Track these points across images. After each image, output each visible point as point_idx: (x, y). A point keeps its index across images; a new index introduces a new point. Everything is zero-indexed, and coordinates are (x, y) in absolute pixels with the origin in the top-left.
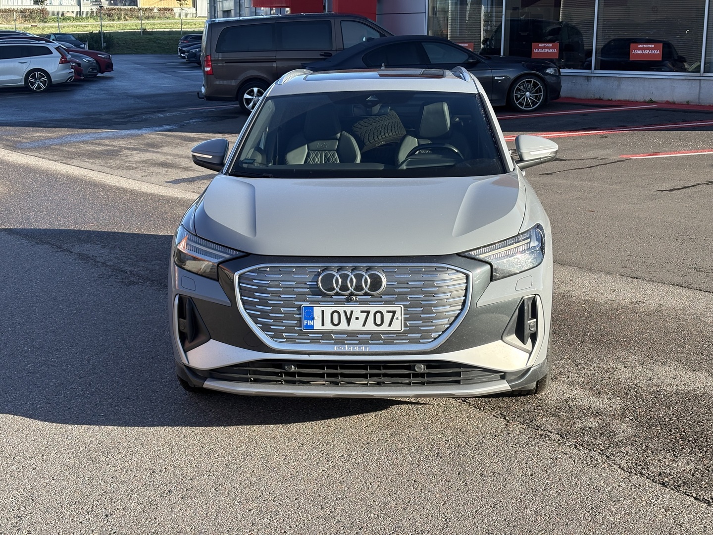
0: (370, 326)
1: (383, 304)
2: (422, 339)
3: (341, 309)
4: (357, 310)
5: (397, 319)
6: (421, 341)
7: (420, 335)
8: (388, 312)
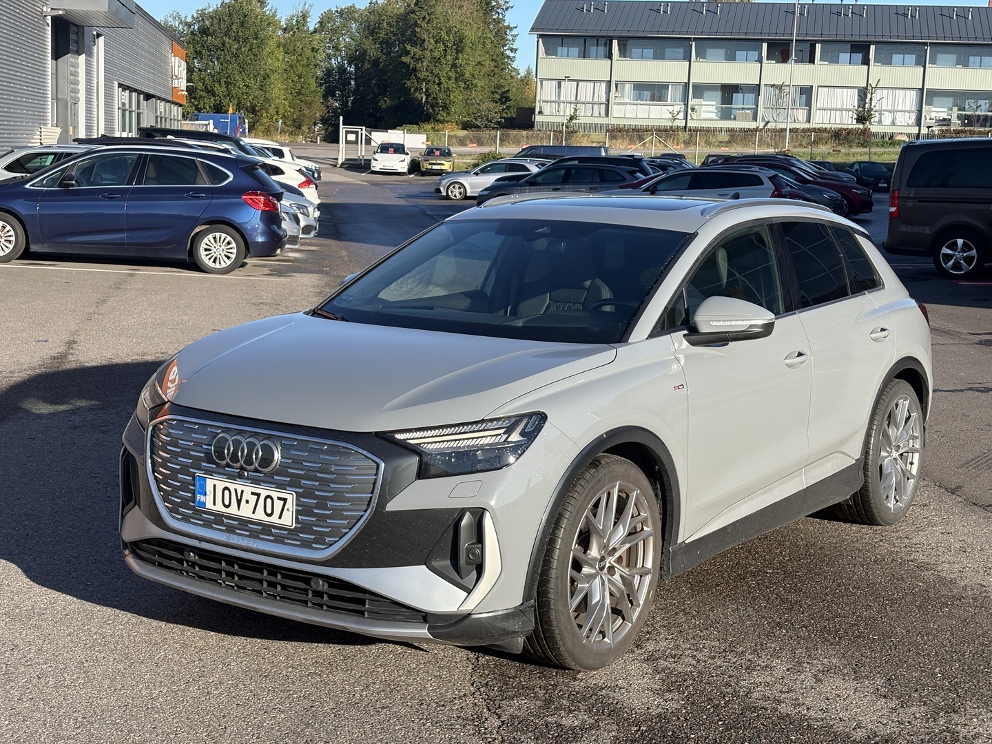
0: (260, 515)
1: (275, 488)
2: (315, 543)
3: (232, 487)
4: (248, 490)
5: (288, 510)
6: (314, 546)
7: (313, 537)
8: (279, 498)
